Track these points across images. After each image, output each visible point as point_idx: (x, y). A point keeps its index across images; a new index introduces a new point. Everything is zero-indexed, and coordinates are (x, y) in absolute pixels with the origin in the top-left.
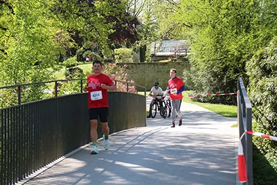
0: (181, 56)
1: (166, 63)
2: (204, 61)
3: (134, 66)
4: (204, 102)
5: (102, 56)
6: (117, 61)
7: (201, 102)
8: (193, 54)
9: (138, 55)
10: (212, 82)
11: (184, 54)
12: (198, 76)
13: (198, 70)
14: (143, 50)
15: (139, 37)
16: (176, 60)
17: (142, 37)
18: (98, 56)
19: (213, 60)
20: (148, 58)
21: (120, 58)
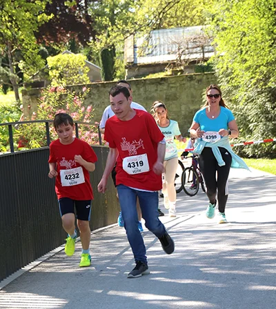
0: (194, 62)
1: (162, 79)
2: (248, 69)
3: (95, 91)
4: (254, 157)
5: (21, 75)
6: (54, 84)
7: (247, 157)
8: (222, 56)
9: (99, 68)
10: (268, 112)
11: (199, 56)
12: (236, 102)
13: (236, 87)
14: (108, 56)
15: (96, 28)
16: (182, 71)
17: (106, 27)
18: (11, 74)
19: (268, 64)
20: (121, 71)
21: (61, 76)
